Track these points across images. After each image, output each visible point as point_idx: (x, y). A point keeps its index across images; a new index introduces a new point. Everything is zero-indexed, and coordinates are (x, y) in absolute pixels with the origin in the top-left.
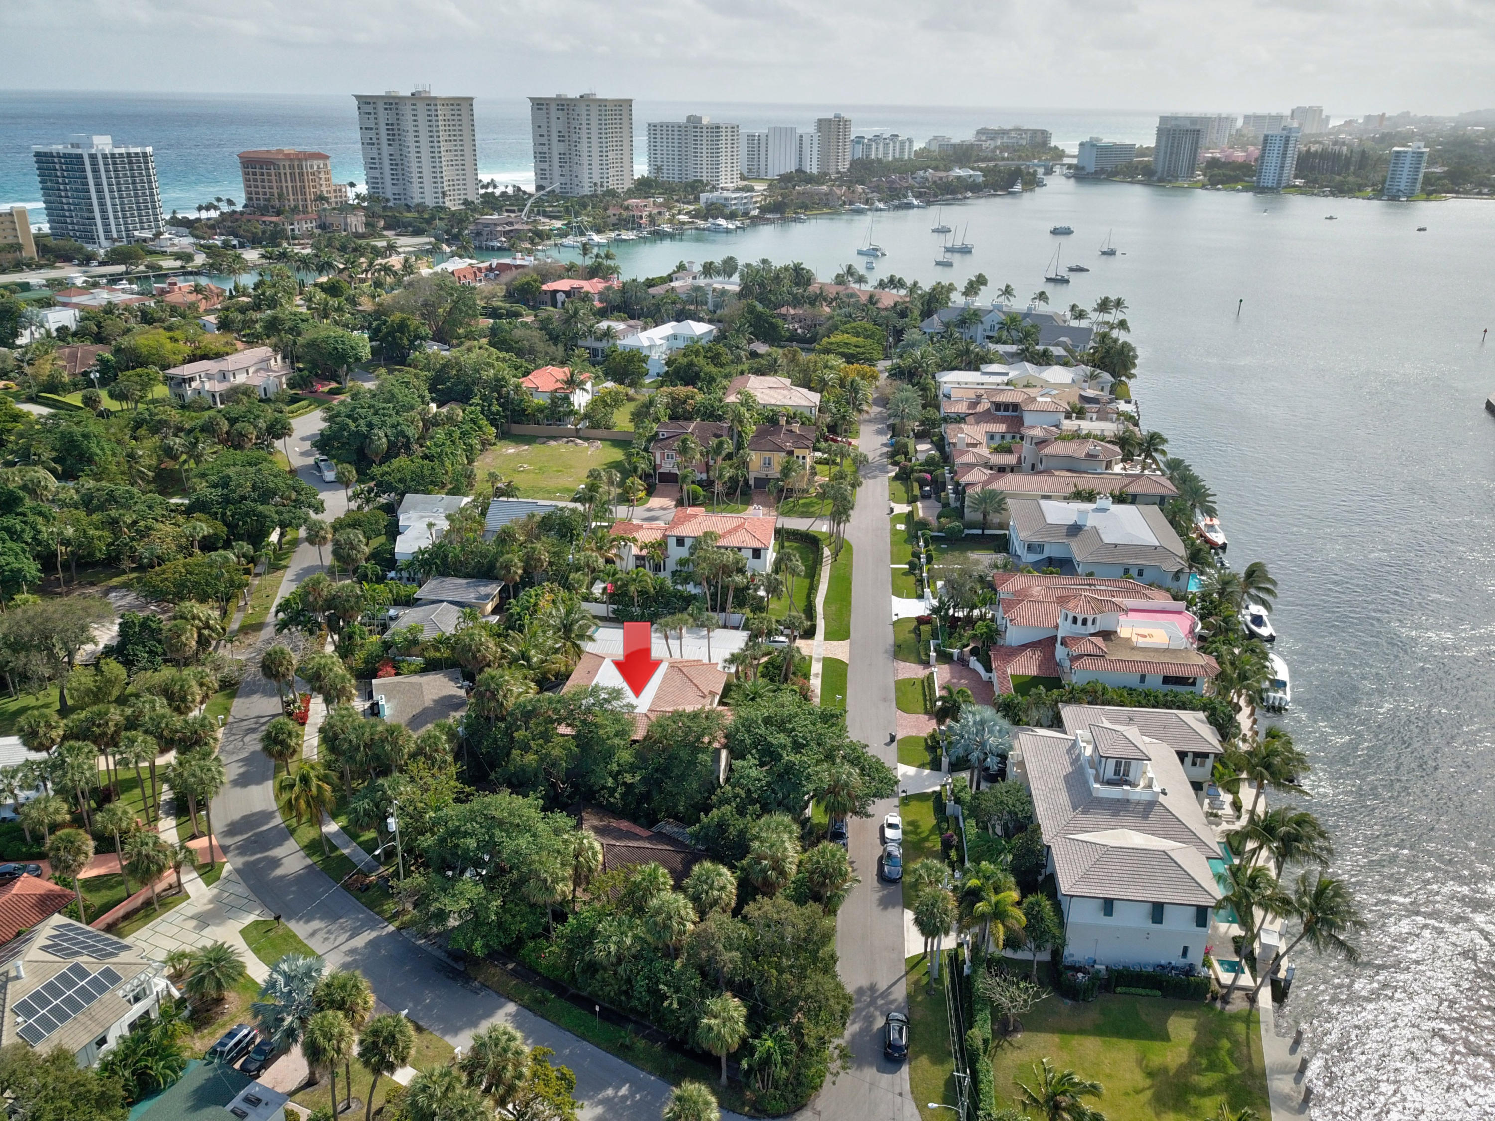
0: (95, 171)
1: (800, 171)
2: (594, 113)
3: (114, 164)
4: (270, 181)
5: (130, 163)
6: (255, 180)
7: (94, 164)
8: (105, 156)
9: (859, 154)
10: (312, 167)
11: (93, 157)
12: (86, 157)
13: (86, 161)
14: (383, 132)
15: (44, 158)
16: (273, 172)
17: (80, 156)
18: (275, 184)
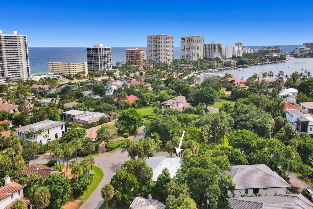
0: (100, 53)
3: (104, 51)
5: (107, 51)
6: (129, 56)
8: (102, 49)
12: (99, 49)
13: (99, 50)
14: (153, 45)
15: (89, 50)
16: (134, 54)
17: (98, 49)
18: (134, 57)
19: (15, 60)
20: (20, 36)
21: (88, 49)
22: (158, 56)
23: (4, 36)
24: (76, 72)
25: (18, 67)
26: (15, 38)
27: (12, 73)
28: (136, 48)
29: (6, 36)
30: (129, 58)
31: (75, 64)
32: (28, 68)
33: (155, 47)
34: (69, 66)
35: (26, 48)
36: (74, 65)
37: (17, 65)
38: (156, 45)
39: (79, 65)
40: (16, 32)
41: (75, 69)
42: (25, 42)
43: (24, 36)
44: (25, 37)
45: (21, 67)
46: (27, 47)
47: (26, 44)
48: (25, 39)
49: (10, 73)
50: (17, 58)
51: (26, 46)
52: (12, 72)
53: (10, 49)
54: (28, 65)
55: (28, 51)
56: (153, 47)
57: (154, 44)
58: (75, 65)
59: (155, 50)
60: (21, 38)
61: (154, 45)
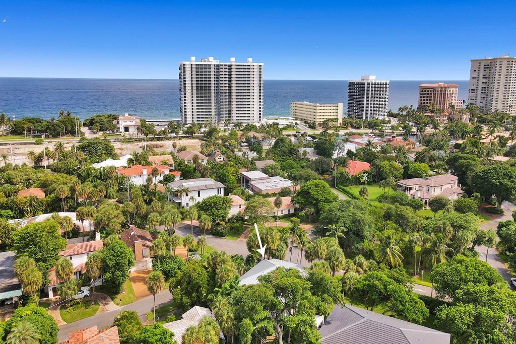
0: (368, 90)
3: (375, 87)
5: (380, 87)
7: (368, 87)
8: (372, 84)
10: (450, 91)
11: (368, 84)
12: (366, 84)
14: (481, 76)
15: (352, 85)
16: (433, 93)
17: (364, 84)
18: (432, 99)
19: (245, 97)
20: (255, 64)
21: (350, 83)
22: (489, 98)
23: (236, 65)
24: (323, 119)
25: (248, 106)
26: (248, 68)
27: (240, 114)
28: (440, 84)
29: (238, 65)
30: (424, 100)
31: (324, 106)
32: (260, 108)
33: (485, 80)
34: (315, 108)
35: (260, 81)
36: (322, 108)
37: (246, 103)
38: (488, 77)
39: (330, 108)
40: (250, 60)
41: (323, 114)
42: (260, 72)
43: (260, 64)
44: (260, 66)
45: (252, 106)
46: (262, 80)
47: (260, 75)
48: (260, 69)
49: (238, 114)
50: (248, 94)
51: (260, 78)
52: (241, 112)
53: (241, 82)
54: (260, 105)
55: (262, 86)
56: (482, 80)
57: (485, 75)
58: (324, 108)
59: (484, 85)
60: (255, 67)
61: (485, 77)
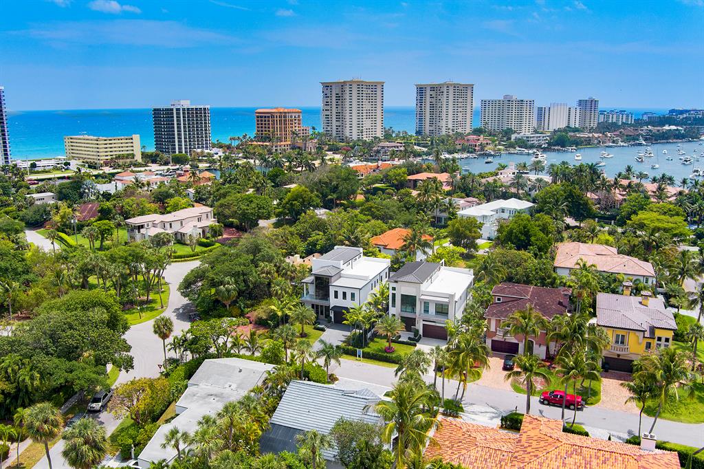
0: (178, 117)
1: (568, 127)
2: (451, 91)
3: (188, 113)
4: (269, 124)
5: (196, 113)
6: (262, 124)
7: (178, 114)
8: (184, 110)
9: (601, 120)
10: (291, 117)
13: (175, 112)
14: (334, 101)
15: (157, 112)
16: (270, 119)
17: (172, 110)
18: (271, 126)
21: (155, 110)
24: (111, 155)
28: (278, 109)
30: (262, 127)
34: (97, 142)
39: (120, 141)
